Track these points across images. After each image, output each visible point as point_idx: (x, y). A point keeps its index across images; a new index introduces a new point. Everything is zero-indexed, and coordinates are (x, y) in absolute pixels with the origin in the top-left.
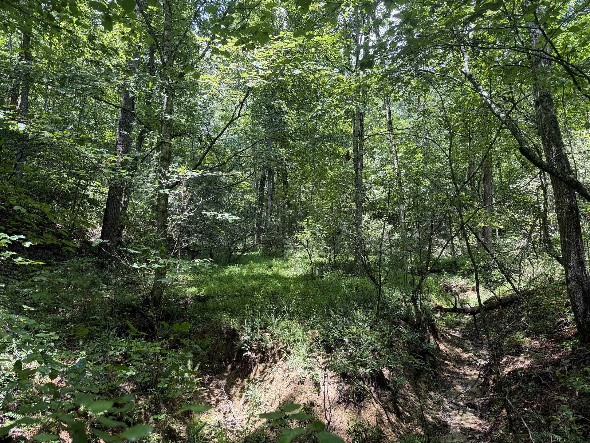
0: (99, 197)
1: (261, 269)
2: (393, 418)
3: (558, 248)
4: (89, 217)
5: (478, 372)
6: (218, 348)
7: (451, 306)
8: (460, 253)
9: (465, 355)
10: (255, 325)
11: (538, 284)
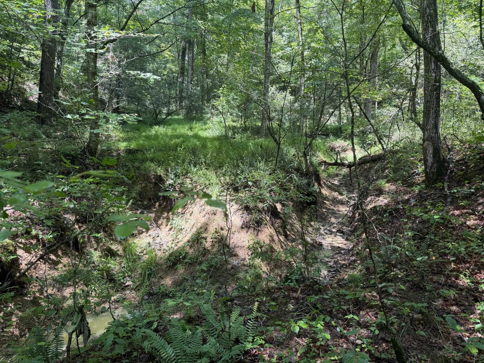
0: (34, 61)
1: (184, 130)
2: (282, 238)
3: (421, 117)
4: (26, 79)
5: (348, 209)
6: (147, 190)
7: (334, 161)
8: (345, 121)
9: (340, 197)
10: (178, 172)
11: (402, 145)
